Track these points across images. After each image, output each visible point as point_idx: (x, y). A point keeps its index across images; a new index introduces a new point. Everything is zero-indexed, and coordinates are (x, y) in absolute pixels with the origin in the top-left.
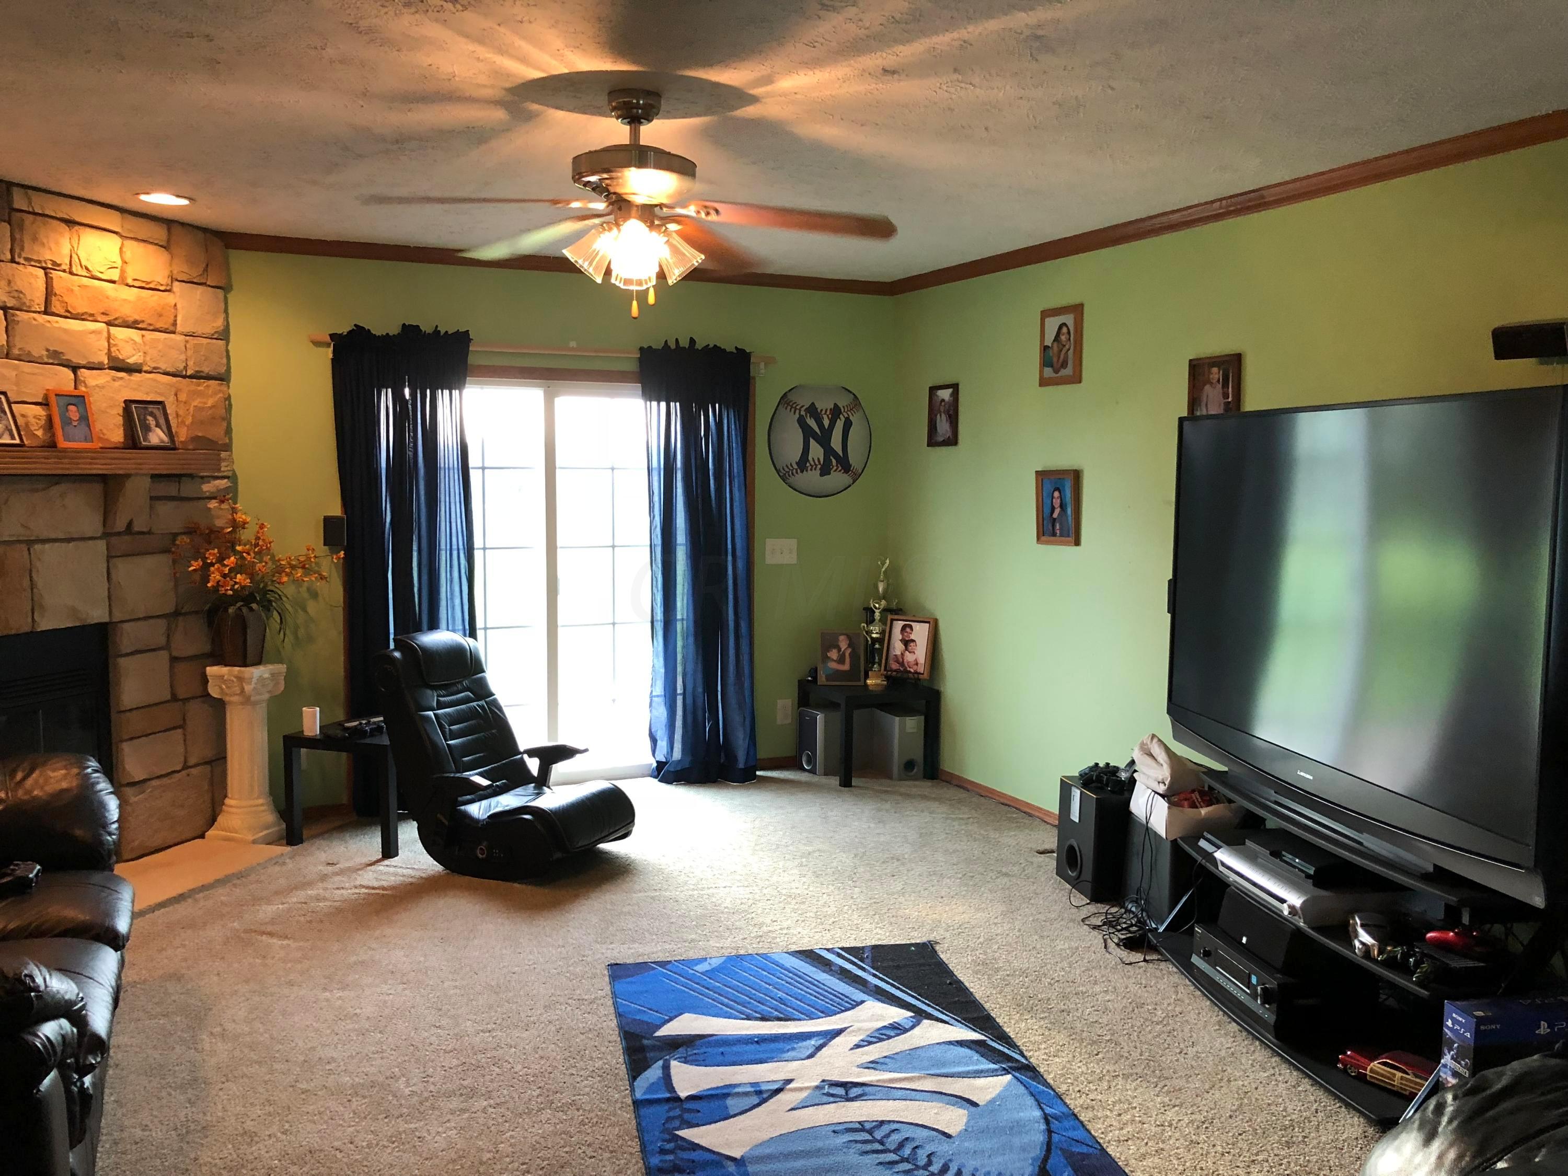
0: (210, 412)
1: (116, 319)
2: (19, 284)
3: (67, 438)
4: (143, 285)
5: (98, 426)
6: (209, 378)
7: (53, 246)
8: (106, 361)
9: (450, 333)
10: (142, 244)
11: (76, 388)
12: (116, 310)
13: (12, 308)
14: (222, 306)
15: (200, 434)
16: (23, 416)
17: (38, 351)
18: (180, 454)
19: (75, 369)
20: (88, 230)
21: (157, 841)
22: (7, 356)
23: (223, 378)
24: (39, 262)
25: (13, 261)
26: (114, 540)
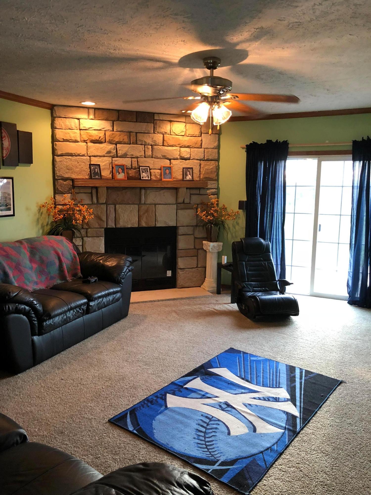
0: (211, 170)
1: (182, 146)
2: (155, 139)
3: (164, 178)
4: (191, 136)
5: (174, 175)
6: (211, 160)
7: (164, 128)
8: (179, 157)
9: (281, 142)
10: (191, 124)
11: (170, 165)
12: (182, 143)
13: (154, 145)
14: (217, 139)
15: (207, 176)
16: (154, 172)
17: (159, 156)
18: (201, 182)
19: (170, 160)
20: (176, 122)
21: (187, 285)
22: (152, 157)
23: (218, 160)
24: (161, 132)
25: (154, 133)
26: (179, 205)
